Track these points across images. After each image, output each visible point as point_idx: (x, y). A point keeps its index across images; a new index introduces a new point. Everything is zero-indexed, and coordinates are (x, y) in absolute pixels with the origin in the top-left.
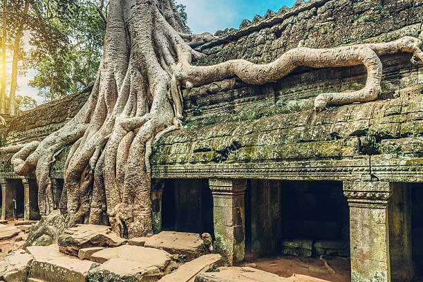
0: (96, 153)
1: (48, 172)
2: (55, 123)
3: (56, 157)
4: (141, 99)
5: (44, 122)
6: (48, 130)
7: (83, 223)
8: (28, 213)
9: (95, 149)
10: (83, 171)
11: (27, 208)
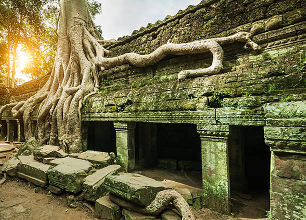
0: (53, 107)
1: (29, 117)
2: (33, 91)
3: (33, 109)
4: (76, 77)
5: (28, 91)
6: (29, 95)
7: (46, 144)
10: (46, 116)
11: (20, 136)
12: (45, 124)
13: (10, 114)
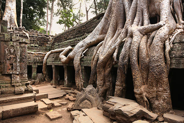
0: (116, 51)
1: (80, 62)
2: (78, 37)
3: (84, 54)
4: (146, 14)
5: (72, 37)
6: (74, 41)
7: (113, 96)
8: (67, 83)
9: (116, 48)
10: (107, 62)
11: (66, 81)
12: (105, 71)
13: (57, 58)
